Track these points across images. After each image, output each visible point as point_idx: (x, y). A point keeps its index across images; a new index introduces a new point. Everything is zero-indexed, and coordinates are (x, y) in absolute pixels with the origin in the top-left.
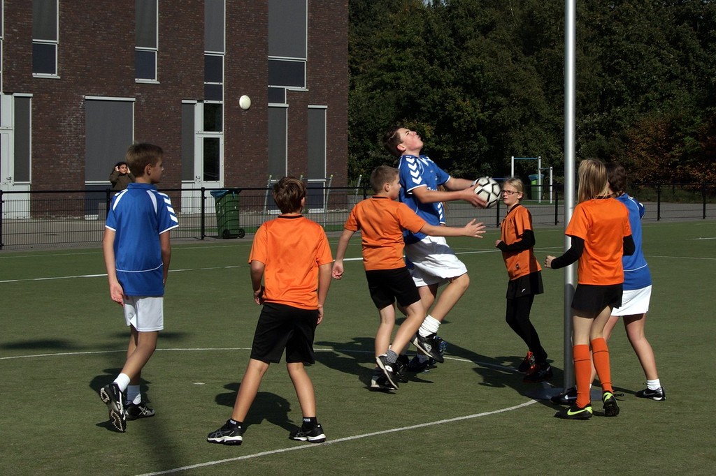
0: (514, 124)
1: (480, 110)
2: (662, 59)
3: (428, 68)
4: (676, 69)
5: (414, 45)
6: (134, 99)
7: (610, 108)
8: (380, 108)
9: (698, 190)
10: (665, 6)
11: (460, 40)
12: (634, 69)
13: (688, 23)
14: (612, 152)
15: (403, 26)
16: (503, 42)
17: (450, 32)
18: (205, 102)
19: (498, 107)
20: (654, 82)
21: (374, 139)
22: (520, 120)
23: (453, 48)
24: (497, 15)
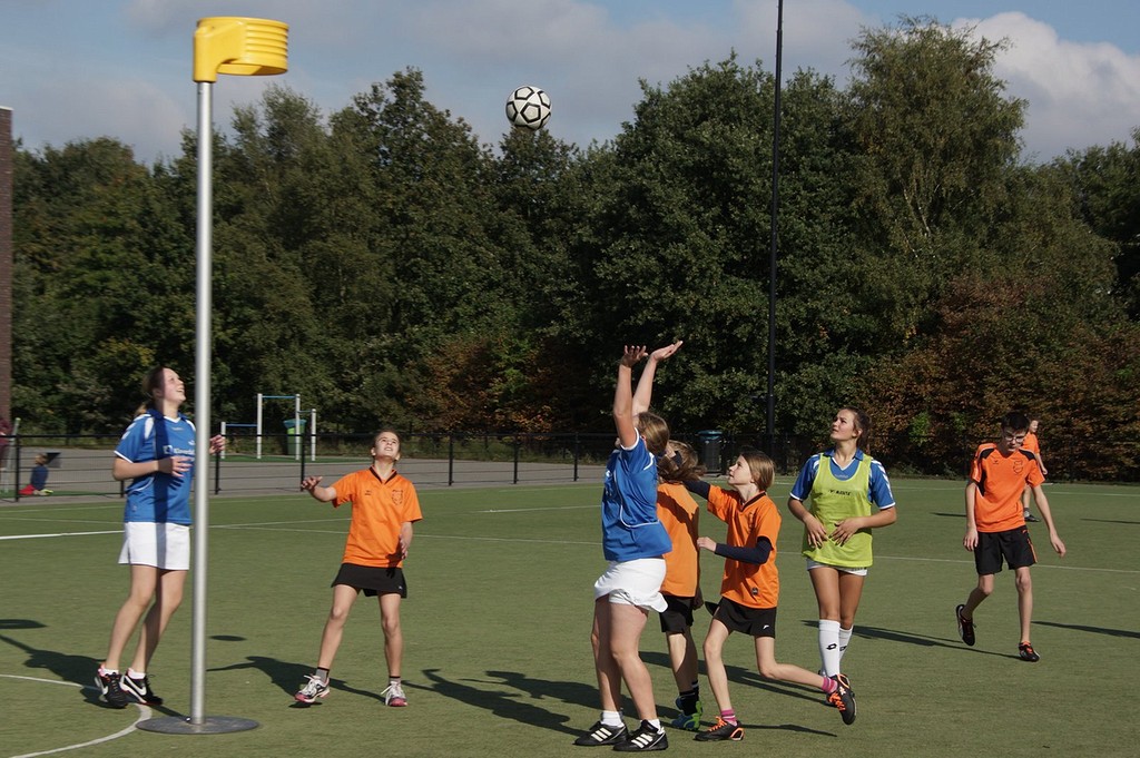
0: (269, 347)
1: (220, 327)
2: (478, 258)
3: (146, 266)
4: (497, 273)
5: (126, 232)
7: (405, 326)
8: (76, 321)
10: (484, 184)
12: (439, 272)
13: (515, 208)
15: (113, 204)
16: (255, 231)
19: (245, 323)
20: (466, 290)
21: (66, 368)
22: (278, 342)
23: (182, 238)
24: (246, 191)
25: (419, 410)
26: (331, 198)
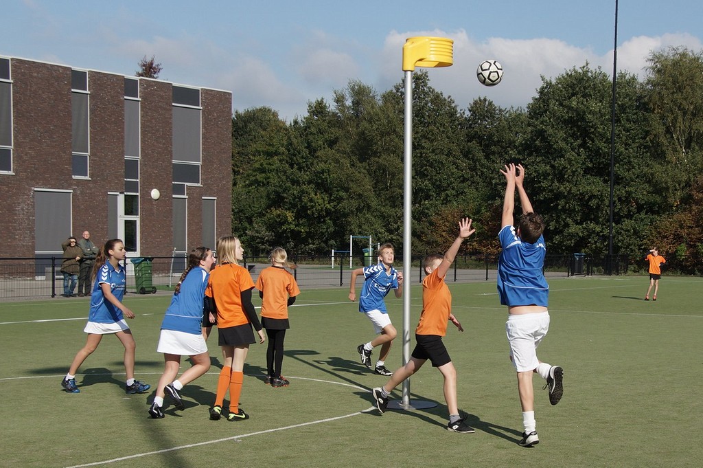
0: (352, 212)
1: (327, 202)
2: (458, 166)
3: (290, 171)
4: (468, 174)
5: (279, 154)
6: (72, 191)
7: (421, 201)
8: (255, 199)
9: (482, 260)
10: (460, 129)
11: (313, 151)
12: (438, 173)
13: (476, 141)
14: (422, 233)
15: (271, 140)
16: (344, 152)
17: (306, 145)
18: (126, 193)
19: (340, 199)
20: (451, 183)
21: (250, 223)
22: (356, 209)
23: (308, 157)
24: (340, 133)
25: (429, 243)
26: (382, 136)
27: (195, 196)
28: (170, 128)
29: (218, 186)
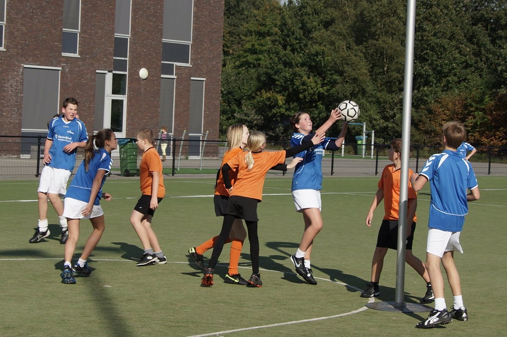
1: (320, 86)
2: (461, 51)
3: (282, 52)
4: (471, 59)
5: (272, 34)
6: (60, 68)
7: (419, 87)
8: (245, 81)
9: (484, 152)
10: (465, 11)
11: (307, 32)
12: (439, 58)
13: (482, 24)
14: (420, 121)
15: (264, 20)
16: (340, 34)
17: (300, 25)
18: (114, 72)
19: (333, 83)
20: (453, 68)
21: (239, 105)
22: (350, 94)
23: (301, 38)
24: (336, 13)
25: (427, 132)
26: (382, 18)
27: (184, 77)
28: (162, 6)
29: (208, 67)
